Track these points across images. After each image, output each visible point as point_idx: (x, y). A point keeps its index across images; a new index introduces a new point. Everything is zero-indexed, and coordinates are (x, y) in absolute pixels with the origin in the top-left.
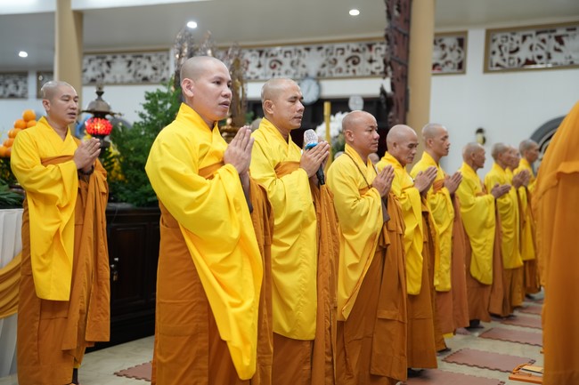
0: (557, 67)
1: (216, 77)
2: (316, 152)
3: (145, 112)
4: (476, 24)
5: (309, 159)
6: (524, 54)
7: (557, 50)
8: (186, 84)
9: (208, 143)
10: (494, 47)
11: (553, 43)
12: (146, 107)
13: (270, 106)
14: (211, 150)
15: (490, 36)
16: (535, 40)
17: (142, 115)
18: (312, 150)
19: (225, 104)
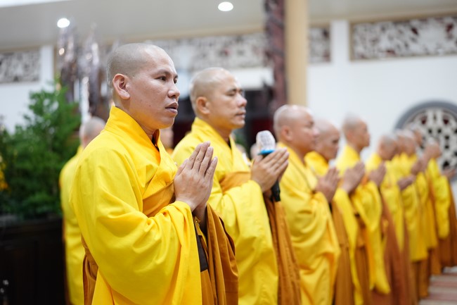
0: (414, 55)
1: (160, 72)
2: (273, 161)
3: (31, 114)
4: (339, 17)
5: (265, 170)
6: (385, 43)
7: (413, 40)
8: (118, 82)
9: (155, 165)
10: (357, 38)
11: (409, 34)
12: (31, 107)
13: (203, 104)
14: (157, 173)
15: (353, 28)
16: (392, 31)
17: (26, 117)
18: (267, 158)
19: (173, 107)
